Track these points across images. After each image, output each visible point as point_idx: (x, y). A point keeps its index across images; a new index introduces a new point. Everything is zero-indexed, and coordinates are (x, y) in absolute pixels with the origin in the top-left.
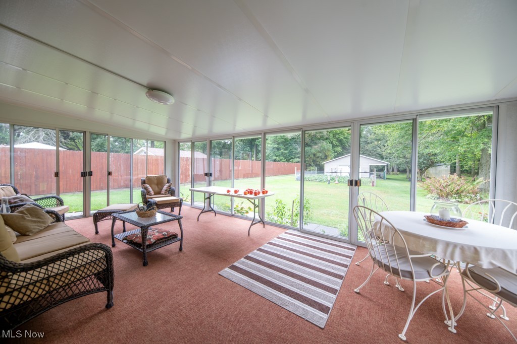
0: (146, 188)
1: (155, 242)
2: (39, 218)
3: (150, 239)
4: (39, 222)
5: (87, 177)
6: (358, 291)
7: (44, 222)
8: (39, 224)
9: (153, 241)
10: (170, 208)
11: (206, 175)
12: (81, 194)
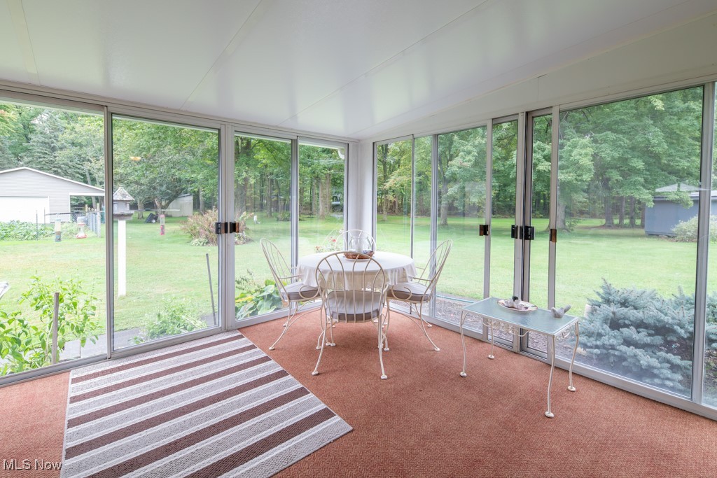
6: (317, 373)
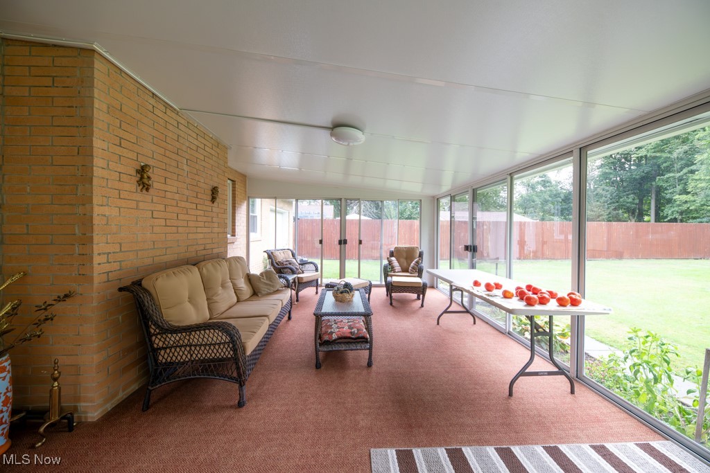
0: (390, 263)
1: (335, 340)
2: (271, 281)
3: (332, 333)
4: (270, 285)
5: (342, 245)
7: (273, 286)
8: (269, 287)
9: (334, 336)
10: (416, 295)
11: (467, 248)
12: (339, 261)
